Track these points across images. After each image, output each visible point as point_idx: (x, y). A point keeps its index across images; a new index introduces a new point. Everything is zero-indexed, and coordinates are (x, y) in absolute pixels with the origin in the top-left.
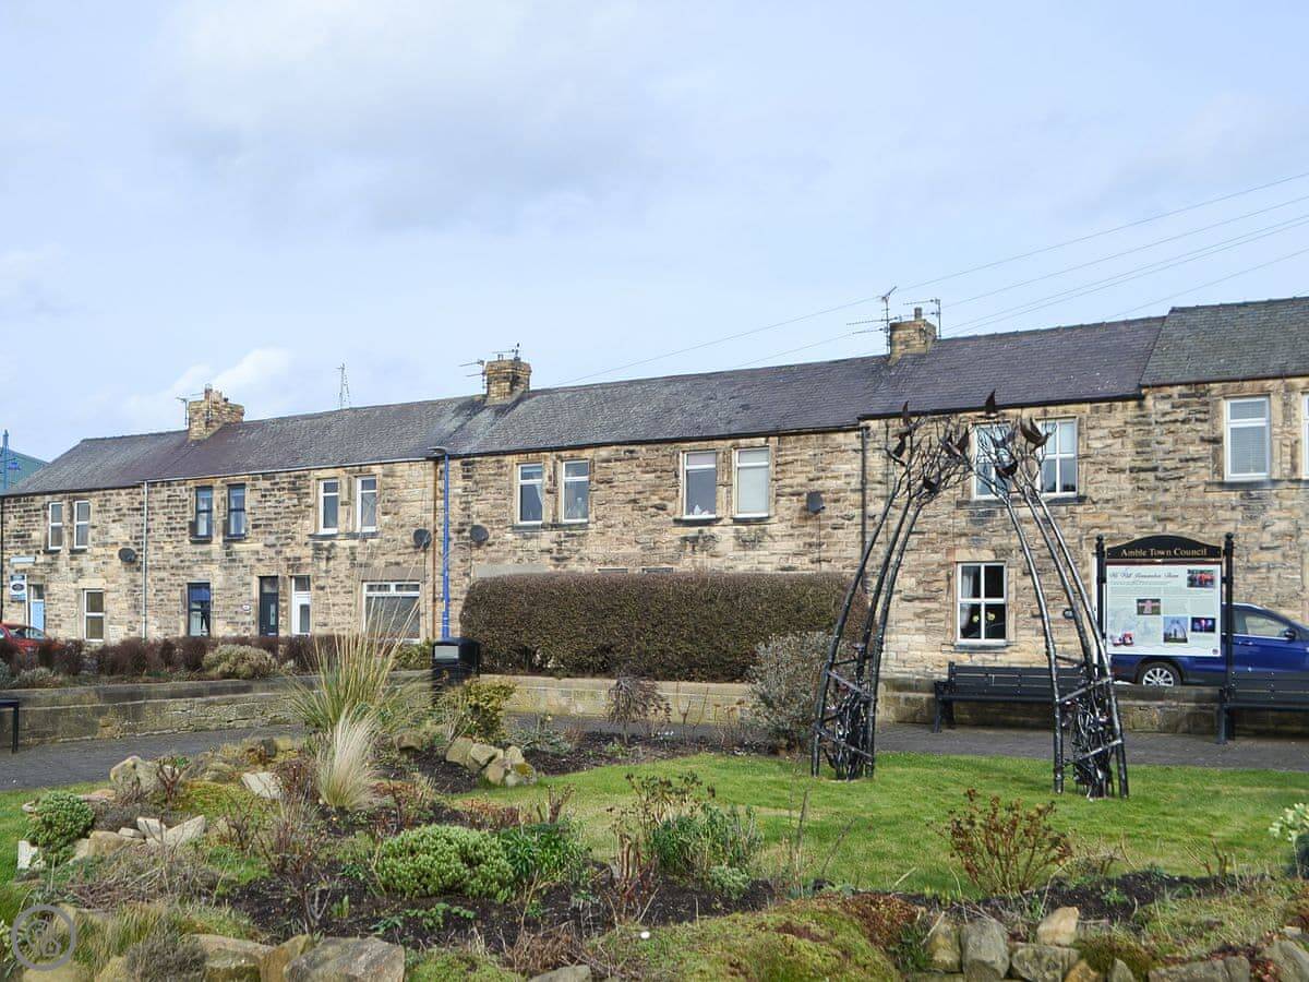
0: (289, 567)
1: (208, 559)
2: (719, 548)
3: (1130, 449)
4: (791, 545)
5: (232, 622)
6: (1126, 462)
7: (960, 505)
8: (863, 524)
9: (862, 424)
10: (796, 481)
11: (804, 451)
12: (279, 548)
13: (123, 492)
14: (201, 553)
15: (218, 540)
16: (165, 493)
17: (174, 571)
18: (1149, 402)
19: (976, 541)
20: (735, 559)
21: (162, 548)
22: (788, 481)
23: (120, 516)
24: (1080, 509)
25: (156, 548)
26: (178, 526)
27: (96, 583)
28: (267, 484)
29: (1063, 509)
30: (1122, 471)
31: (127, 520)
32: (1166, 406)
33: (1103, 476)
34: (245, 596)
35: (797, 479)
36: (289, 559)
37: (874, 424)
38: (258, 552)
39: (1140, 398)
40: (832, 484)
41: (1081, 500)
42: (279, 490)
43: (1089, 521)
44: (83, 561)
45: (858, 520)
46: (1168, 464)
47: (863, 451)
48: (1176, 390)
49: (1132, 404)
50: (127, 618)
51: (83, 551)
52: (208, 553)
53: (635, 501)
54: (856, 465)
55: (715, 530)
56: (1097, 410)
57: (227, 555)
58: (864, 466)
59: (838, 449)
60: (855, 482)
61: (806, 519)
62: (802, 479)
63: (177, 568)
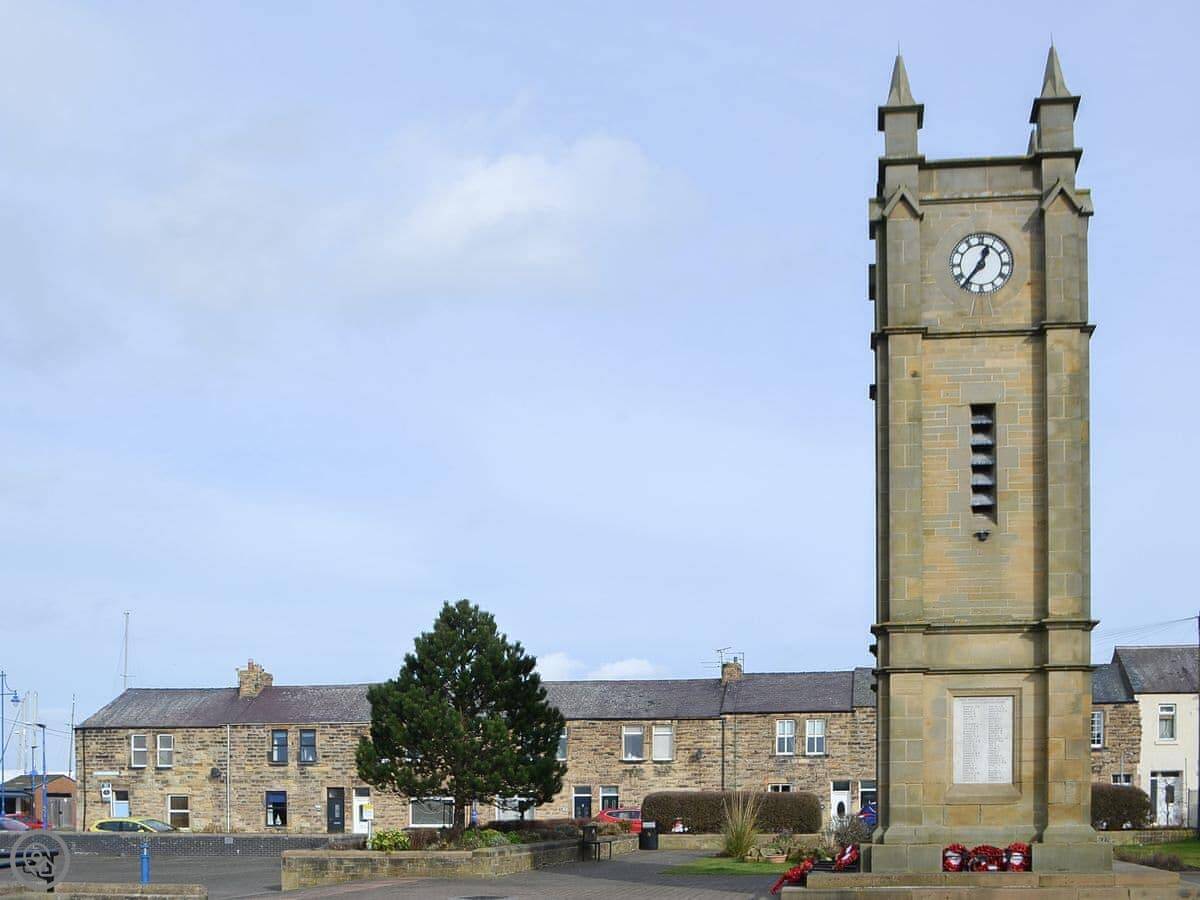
0: (353, 782)
1: (285, 776)
2: (645, 775)
3: (849, 734)
4: (685, 775)
5: (306, 816)
6: (846, 740)
7: (770, 757)
8: (723, 765)
9: (723, 716)
10: (687, 743)
11: (692, 728)
12: (344, 770)
13: (206, 730)
14: (279, 772)
15: (293, 765)
16: (245, 733)
17: (255, 783)
18: (857, 714)
19: (778, 774)
20: (653, 781)
21: (244, 768)
22: (683, 743)
23: (204, 746)
24: (826, 760)
25: (238, 768)
26: (258, 754)
27: (180, 790)
28: (334, 731)
29: (819, 760)
30: (845, 744)
31: (211, 749)
32: (864, 716)
33: (837, 746)
34: (317, 800)
35: (687, 742)
36: (353, 777)
37: (728, 716)
38: (327, 773)
39: (853, 712)
40: (707, 745)
41: (827, 756)
42: (344, 734)
43: (828, 766)
44: (169, 775)
45: (720, 763)
46: (865, 742)
47: (723, 729)
48: (868, 709)
49: (849, 714)
50: (211, 813)
51: (169, 769)
52: (285, 772)
53: (595, 750)
54: (720, 736)
55: (642, 766)
56: (834, 716)
57: (301, 774)
58: (723, 738)
59: (710, 728)
60: (719, 745)
61: (693, 762)
62: (690, 742)
63: (257, 781)
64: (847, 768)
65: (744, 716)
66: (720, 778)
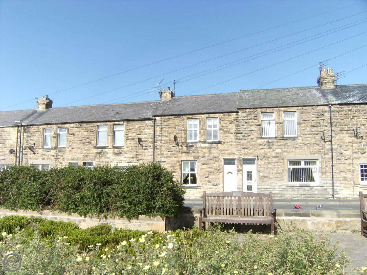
2: (108, 155)
3: (234, 127)
4: (131, 155)
6: (233, 131)
8: (154, 149)
9: (154, 118)
10: (132, 135)
11: (135, 126)
18: (239, 114)
19: (188, 154)
20: (113, 159)
22: (129, 135)
24: (219, 145)
29: (215, 145)
30: (232, 134)
32: (244, 115)
33: (226, 135)
35: (133, 134)
37: (157, 118)
39: (237, 112)
40: (144, 136)
41: (220, 142)
43: (222, 148)
45: (152, 147)
46: (245, 132)
47: (154, 126)
48: (248, 110)
49: (235, 114)
53: (81, 141)
54: (152, 130)
55: (107, 150)
56: (225, 115)
58: (154, 131)
59: (146, 125)
60: (151, 136)
62: (135, 134)
64: (233, 150)
65: (167, 117)
66: (152, 157)
